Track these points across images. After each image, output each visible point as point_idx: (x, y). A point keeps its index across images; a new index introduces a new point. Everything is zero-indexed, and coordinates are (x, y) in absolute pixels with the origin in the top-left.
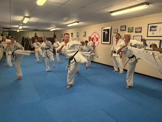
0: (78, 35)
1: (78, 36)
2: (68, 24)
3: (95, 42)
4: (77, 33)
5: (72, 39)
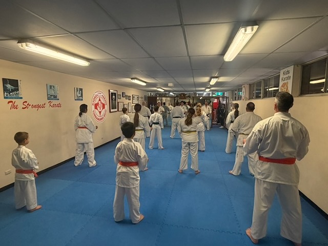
1: (54, 97)
3: (101, 110)
4: (51, 86)
5: (16, 104)
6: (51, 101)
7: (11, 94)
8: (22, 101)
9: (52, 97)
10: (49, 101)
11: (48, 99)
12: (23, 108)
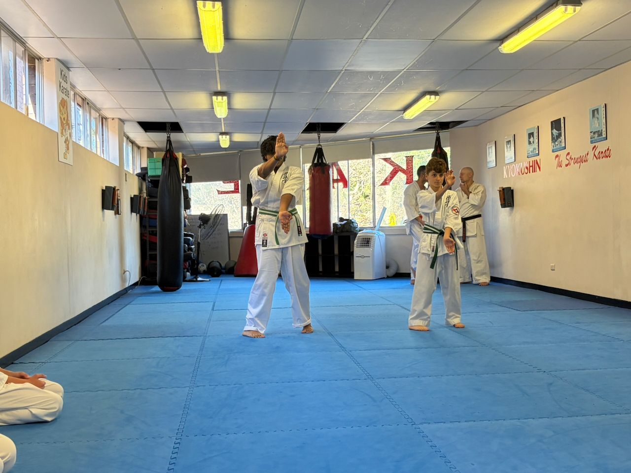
0: (596, 127)
1: (598, 136)
2: (502, 39)
4: (595, 112)
5: (560, 160)
6: (596, 144)
7: (556, 143)
8: (565, 152)
9: (596, 135)
10: (594, 145)
11: (592, 142)
12: (567, 165)
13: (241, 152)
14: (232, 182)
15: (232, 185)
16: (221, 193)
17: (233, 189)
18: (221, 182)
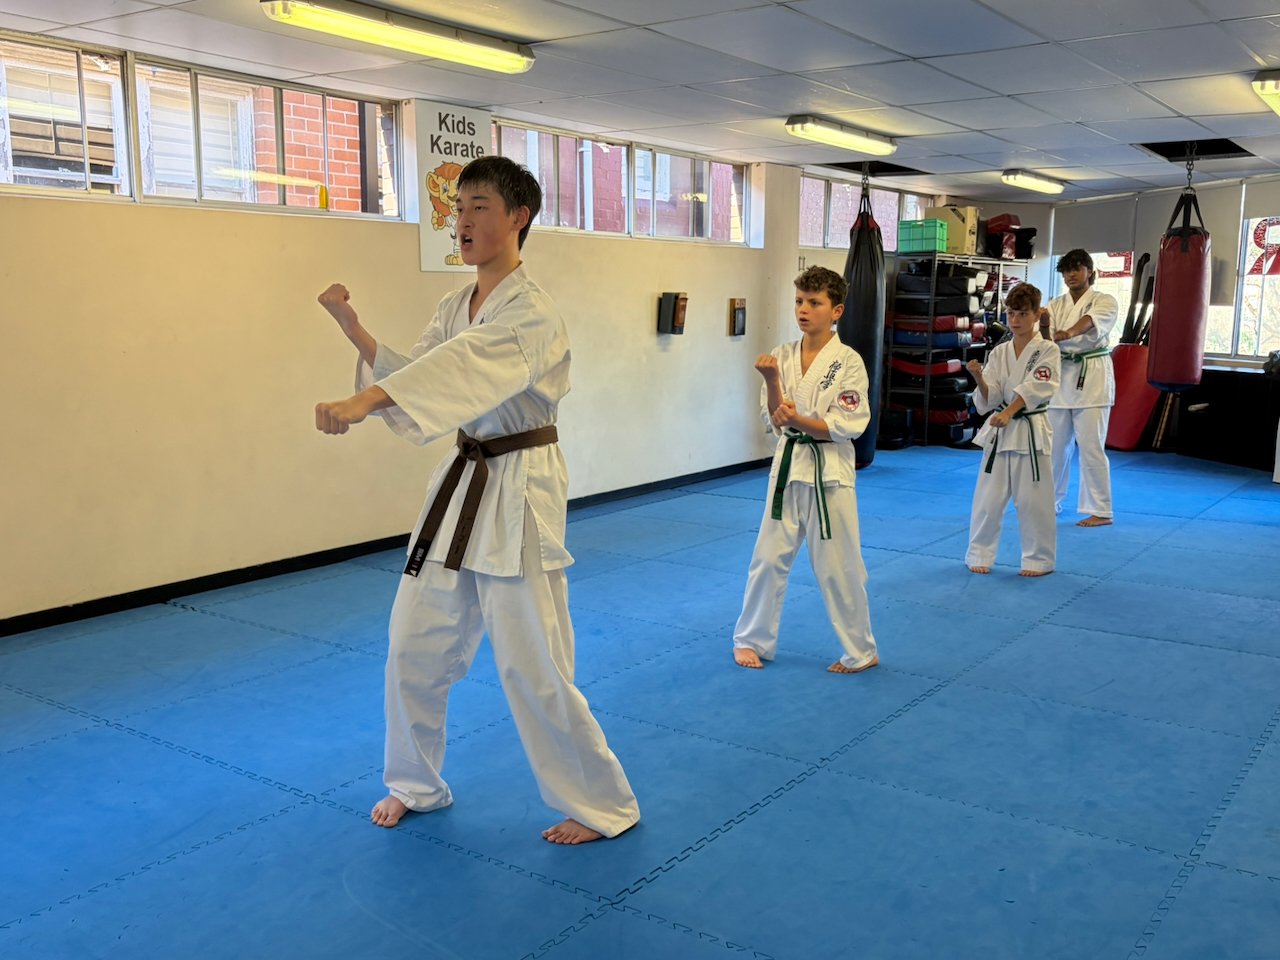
13: (1141, 195)
14: (1120, 255)
15: (1122, 259)
16: (1104, 276)
17: (1121, 268)
18: (1105, 254)
